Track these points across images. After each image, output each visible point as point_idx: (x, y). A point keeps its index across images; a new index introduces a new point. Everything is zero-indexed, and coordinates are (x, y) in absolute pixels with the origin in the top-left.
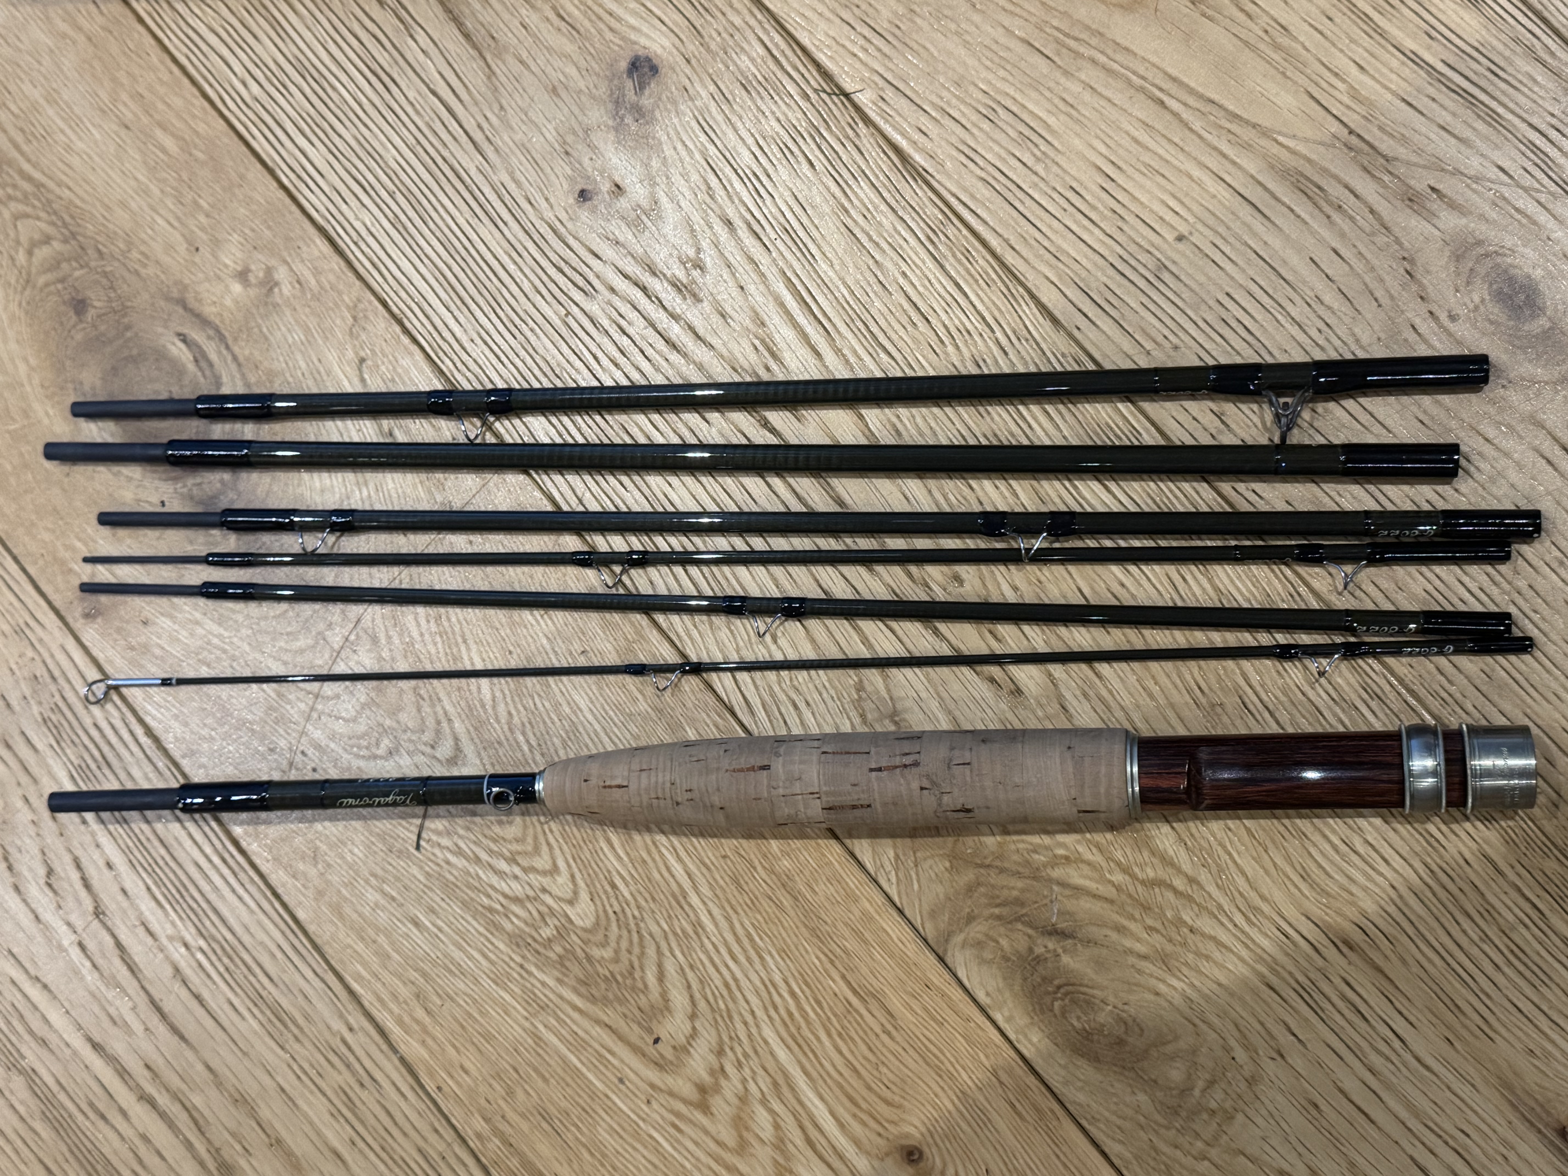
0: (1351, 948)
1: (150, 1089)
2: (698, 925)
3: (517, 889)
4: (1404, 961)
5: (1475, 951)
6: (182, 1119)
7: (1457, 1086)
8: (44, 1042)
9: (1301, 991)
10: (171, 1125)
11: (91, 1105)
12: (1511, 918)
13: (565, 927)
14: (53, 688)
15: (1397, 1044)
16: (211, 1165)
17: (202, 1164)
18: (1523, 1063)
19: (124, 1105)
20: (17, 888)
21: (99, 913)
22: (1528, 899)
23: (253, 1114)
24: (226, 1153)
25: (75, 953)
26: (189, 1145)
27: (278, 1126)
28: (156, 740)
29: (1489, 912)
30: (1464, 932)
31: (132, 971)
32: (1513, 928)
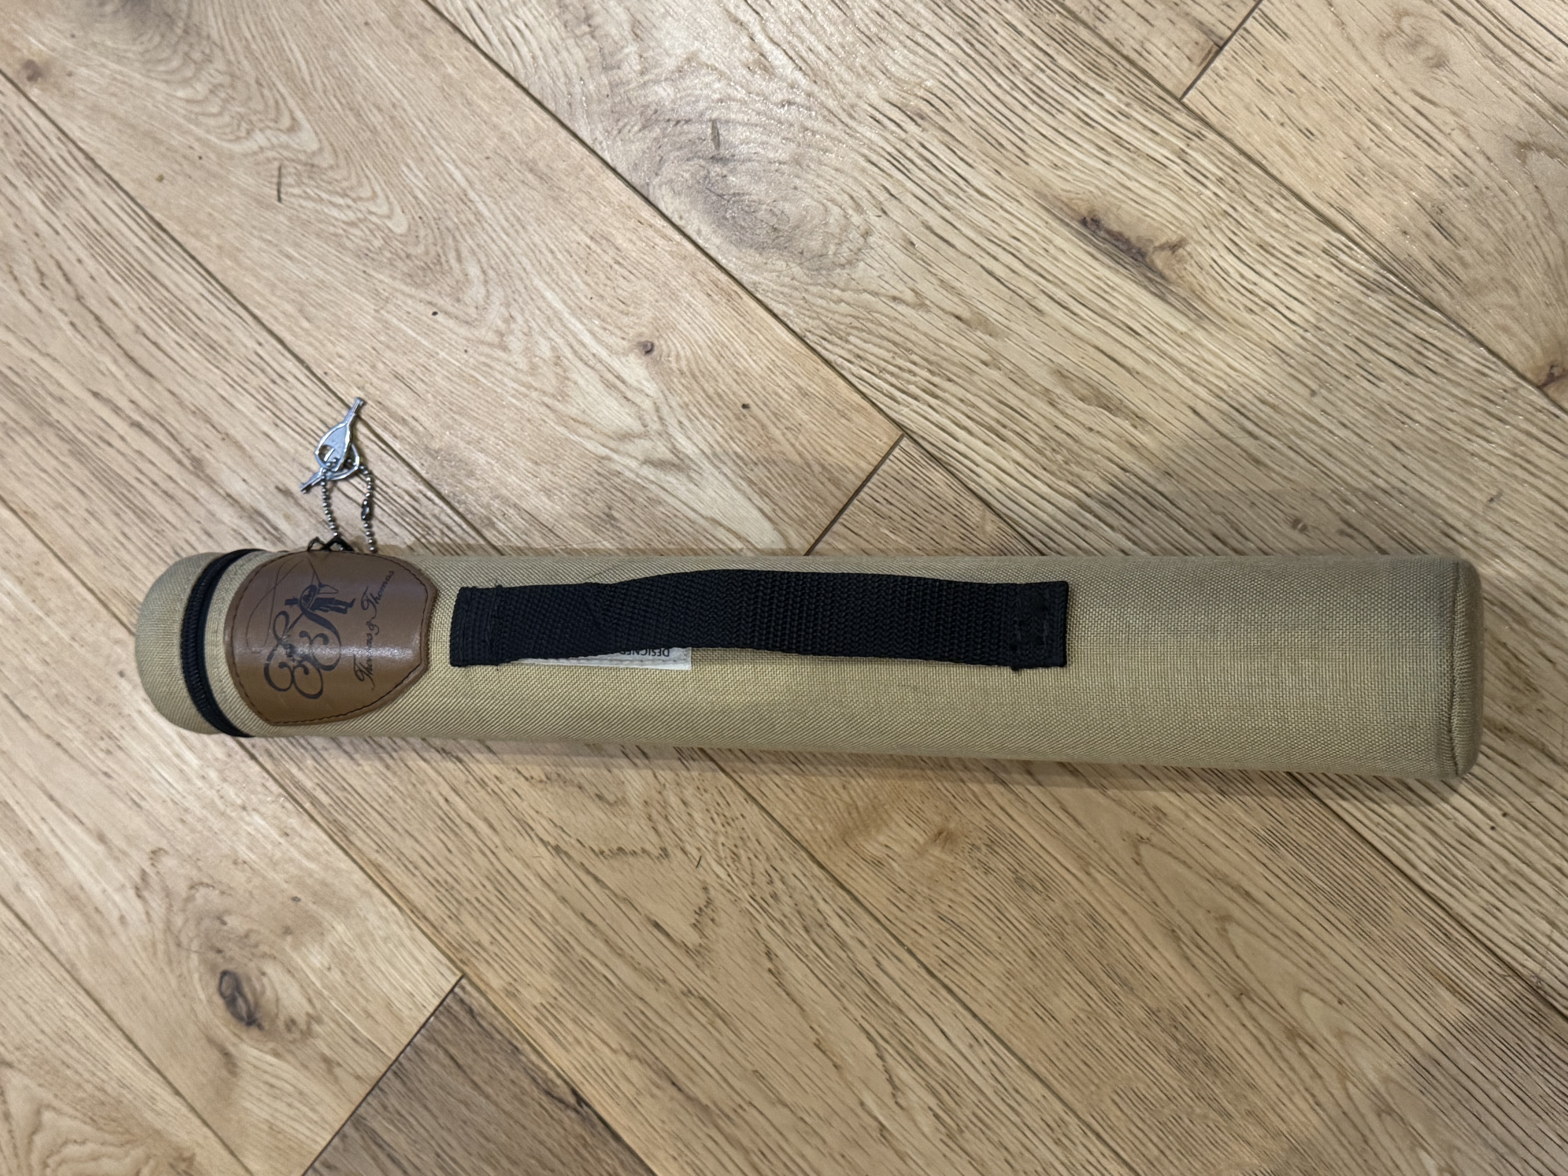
0: (922, 118)
1: (137, 417)
2: (477, 214)
3: (351, 216)
4: (960, 120)
5: (1008, 99)
6: (161, 435)
7: (1007, 205)
8: (61, 400)
9: (893, 160)
10: (155, 439)
11: (101, 438)
12: (1029, 66)
13: (388, 237)
14: (18, 138)
15: (961, 183)
16: (186, 462)
17: (179, 462)
18: (1050, 176)
19: (122, 433)
20: (23, 293)
21: (79, 298)
22: (1041, 49)
23: (208, 420)
24: (194, 452)
25: (70, 331)
26: (169, 451)
27: (224, 423)
28: (92, 160)
29: (1015, 66)
30: (999, 86)
31: (108, 334)
32: (1033, 74)
